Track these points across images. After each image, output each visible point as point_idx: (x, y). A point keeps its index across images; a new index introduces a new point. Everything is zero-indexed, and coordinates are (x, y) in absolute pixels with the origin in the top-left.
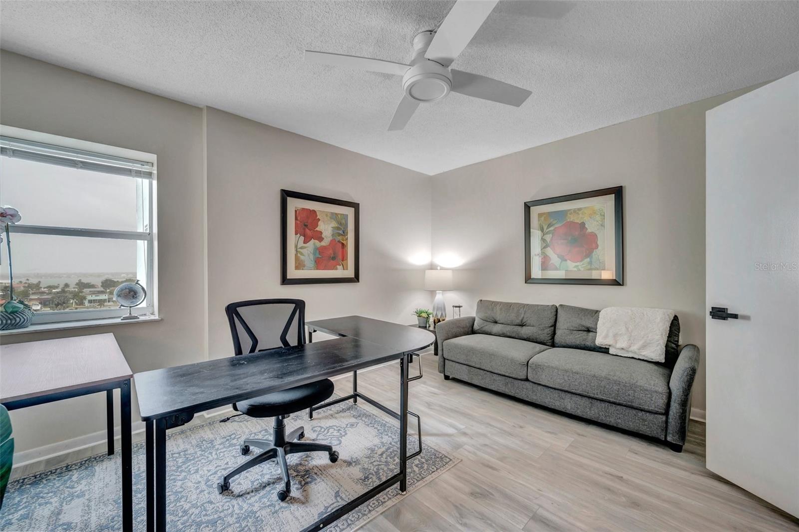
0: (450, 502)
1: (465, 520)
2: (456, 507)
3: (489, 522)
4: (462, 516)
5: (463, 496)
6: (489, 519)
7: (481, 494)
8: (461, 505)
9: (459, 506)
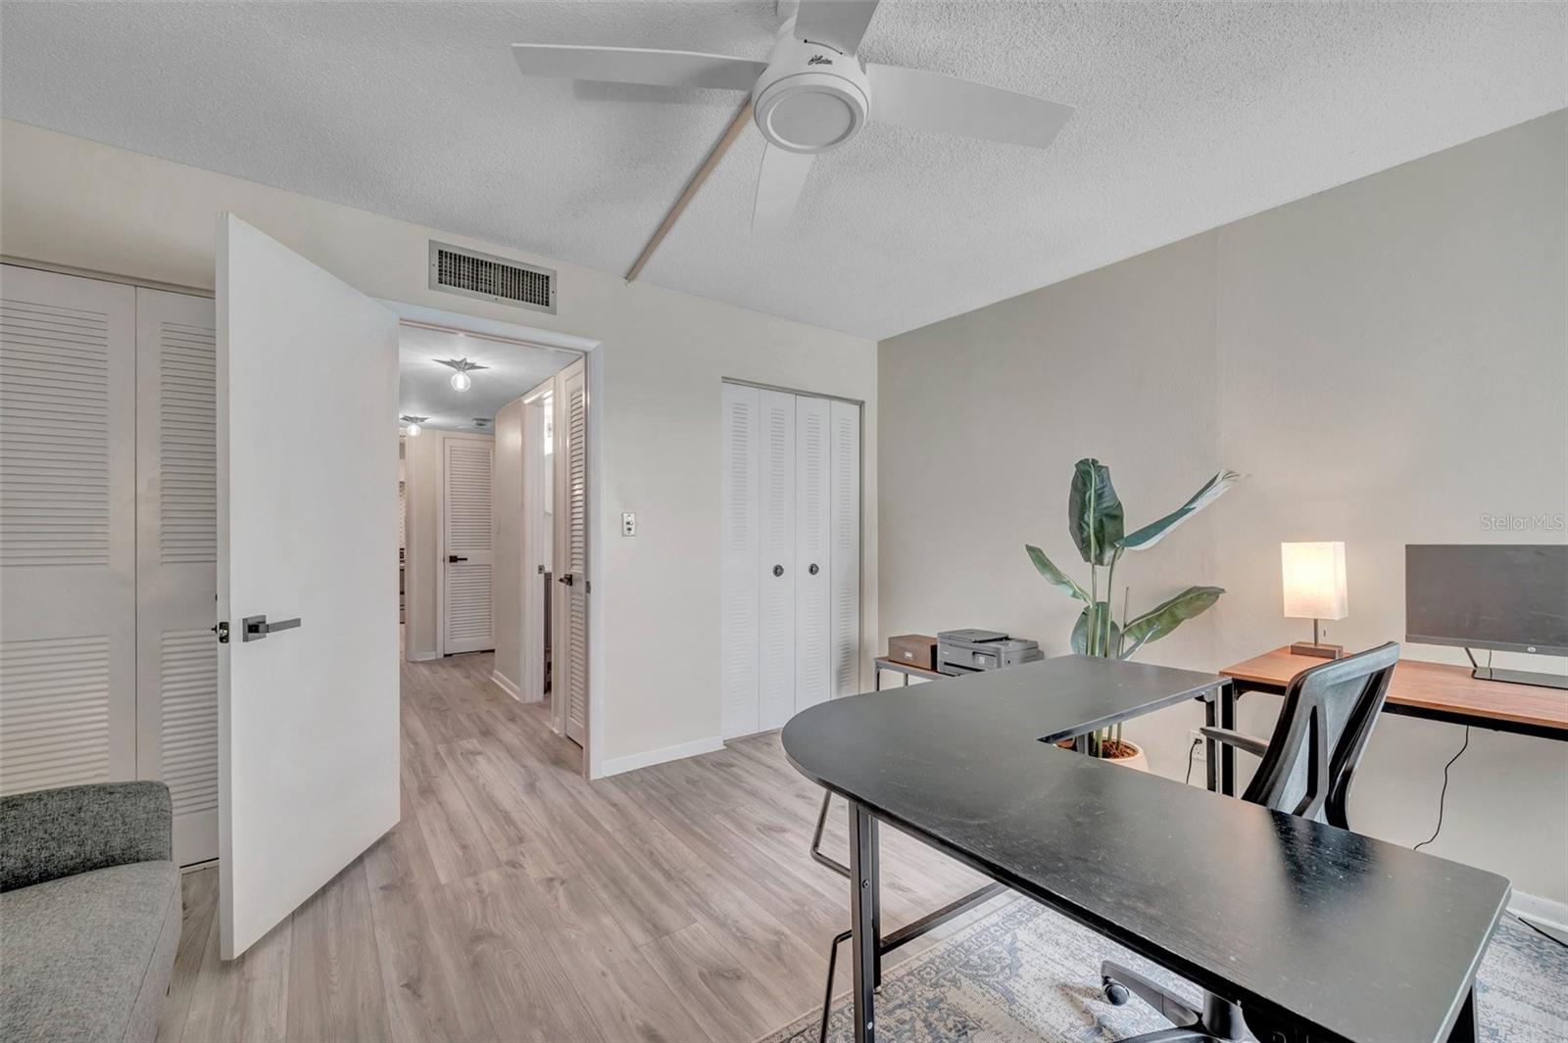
0: (785, 966)
1: (776, 938)
2: (780, 959)
3: (738, 934)
4: (778, 946)
5: (758, 974)
6: (736, 938)
7: (722, 975)
8: (770, 960)
9: (774, 958)
